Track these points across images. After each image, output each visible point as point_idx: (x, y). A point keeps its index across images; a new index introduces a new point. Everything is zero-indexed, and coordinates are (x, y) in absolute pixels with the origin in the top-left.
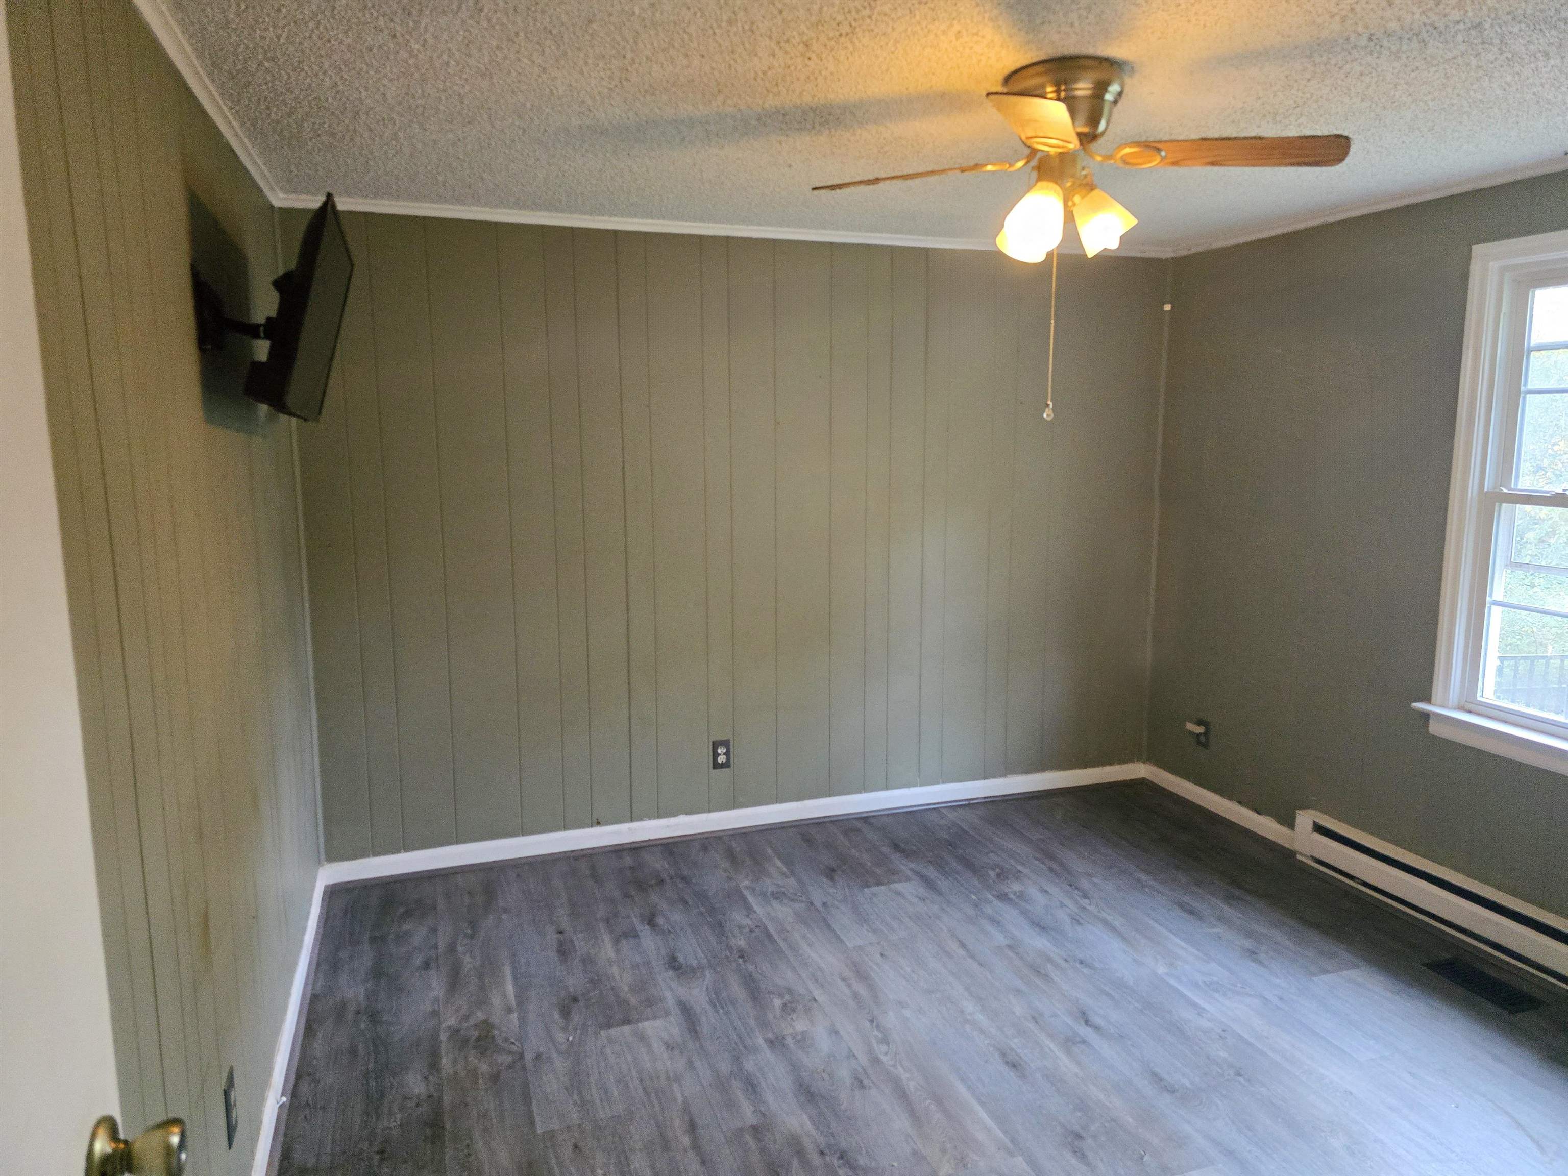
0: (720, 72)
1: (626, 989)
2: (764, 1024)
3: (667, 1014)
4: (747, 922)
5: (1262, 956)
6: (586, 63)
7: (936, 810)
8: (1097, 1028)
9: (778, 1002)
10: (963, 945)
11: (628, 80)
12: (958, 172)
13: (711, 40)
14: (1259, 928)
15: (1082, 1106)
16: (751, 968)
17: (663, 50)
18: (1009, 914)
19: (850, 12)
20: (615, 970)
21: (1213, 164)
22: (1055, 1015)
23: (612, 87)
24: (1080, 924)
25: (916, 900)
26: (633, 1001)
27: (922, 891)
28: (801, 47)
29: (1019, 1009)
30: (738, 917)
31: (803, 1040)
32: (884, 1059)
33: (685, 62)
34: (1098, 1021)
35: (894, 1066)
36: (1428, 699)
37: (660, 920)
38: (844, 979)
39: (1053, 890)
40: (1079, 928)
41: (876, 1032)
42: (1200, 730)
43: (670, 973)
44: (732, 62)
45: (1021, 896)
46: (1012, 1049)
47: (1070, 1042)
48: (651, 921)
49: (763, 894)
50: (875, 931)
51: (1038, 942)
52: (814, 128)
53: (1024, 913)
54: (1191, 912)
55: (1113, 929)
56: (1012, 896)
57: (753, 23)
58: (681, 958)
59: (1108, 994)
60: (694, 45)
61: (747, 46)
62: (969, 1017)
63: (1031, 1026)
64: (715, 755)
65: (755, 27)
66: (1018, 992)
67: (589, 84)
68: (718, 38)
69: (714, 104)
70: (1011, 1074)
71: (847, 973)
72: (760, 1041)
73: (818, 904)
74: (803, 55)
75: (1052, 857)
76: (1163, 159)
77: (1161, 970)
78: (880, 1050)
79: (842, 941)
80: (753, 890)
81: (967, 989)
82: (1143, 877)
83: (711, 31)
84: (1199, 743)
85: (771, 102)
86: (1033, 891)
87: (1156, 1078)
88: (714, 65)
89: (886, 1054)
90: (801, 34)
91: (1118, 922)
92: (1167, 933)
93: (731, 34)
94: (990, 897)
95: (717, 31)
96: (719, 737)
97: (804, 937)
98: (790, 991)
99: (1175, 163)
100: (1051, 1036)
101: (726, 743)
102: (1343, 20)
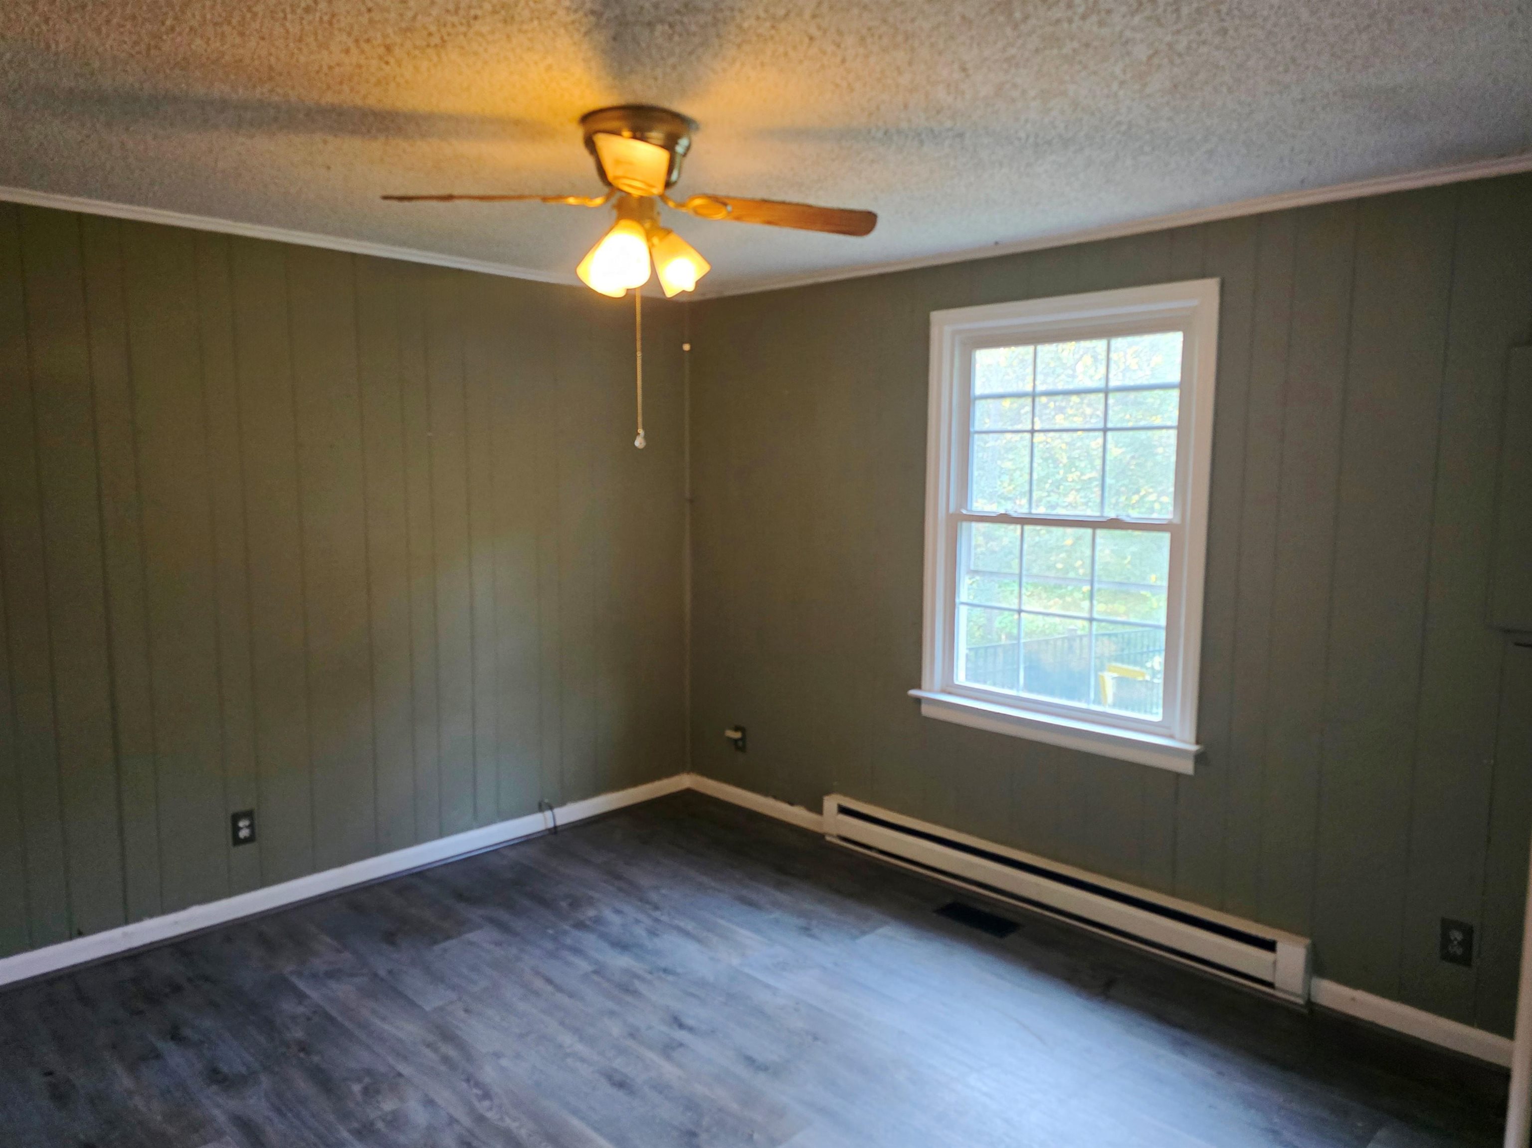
0: (278, 59)
1: (159, 1118)
2: (345, 1116)
3: (219, 1134)
4: (301, 1010)
5: (815, 931)
6: (108, 22)
7: (496, 852)
8: (691, 1029)
9: (356, 1088)
10: (549, 981)
11: (157, 47)
12: (538, 201)
13: (277, 24)
14: (807, 906)
15: (691, 1105)
16: (316, 1059)
17: (215, 24)
18: (589, 940)
19: (445, 25)
20: (138, 1102)
21: (769, 223)
22: (650, 1028)
23: (133, 52)
24: (657, 935)
25: (492, 947)
26: (171, 1130)
27: (496, 935)
28: (381, 50)
29: (616, 1029)
30: (288, 1006)
31: (396, 1121)
32: (489, 1115)
33: (238, 40)
34: (690, 1022)
35: (502, 1119)
36: (919, 686)
37: (187, 1032)
38: (429, 1045)
39: (627, 908)
40: (656, 940)
41: (475, 1091)
42: (737, 735)
43: (214, 1088)
44: (296, 51)
45: (598, 920)
46: (616, 1070)
47: (668, 1049)
48: (175, 1035)
49: (314, 976)
50: (454, 988)
51: (621, 961)
52: (369, 131)
53: (603, 936)
54: (751, 904)
55: (687, 934)
56: (588, 923)
57: (333, 16)
58: (225, 1069)
59: (692, 995)
60: (256, 25)
61: (320, 37)
62: (568, 1051)
63: (630, 1043)
64: (236, 829)
65: (335, 21)
66: (612, 1013)
67: (104, 45)
68: (288, 24)
69: (258, 90)
70: (620, 1094)
71: (431, 1038)
72: (345, 1134)
73: (382, 973)
74: (381, 58)
75: (619, 877)
76: (729, 213)
77: (735, 961)
78: (482, 1106)
79: (419, 1007)
80: (300, 974)
81: (562, 1023)
82: (705, 879)
83: (281, 15)
84: (738, 748)
85: (329, 98)
86: (608, 914)
87: (750, 1061)
88: (273, 50)
89: (490, 1109)
90: (385, 36)
91: (690, 926)
92: (735, 928)
93: (305, 22)
94: (567, 927)
95: (289, 16)
96: (240, 808)
97: (374, 1012)
98: (369, 1072)
99: (738, 218)
100: (650, 1047)
101: (249, 815)
102: (870, 114)
